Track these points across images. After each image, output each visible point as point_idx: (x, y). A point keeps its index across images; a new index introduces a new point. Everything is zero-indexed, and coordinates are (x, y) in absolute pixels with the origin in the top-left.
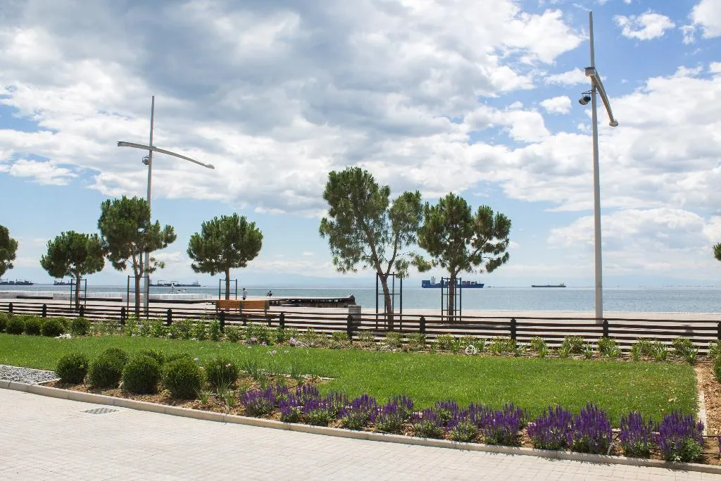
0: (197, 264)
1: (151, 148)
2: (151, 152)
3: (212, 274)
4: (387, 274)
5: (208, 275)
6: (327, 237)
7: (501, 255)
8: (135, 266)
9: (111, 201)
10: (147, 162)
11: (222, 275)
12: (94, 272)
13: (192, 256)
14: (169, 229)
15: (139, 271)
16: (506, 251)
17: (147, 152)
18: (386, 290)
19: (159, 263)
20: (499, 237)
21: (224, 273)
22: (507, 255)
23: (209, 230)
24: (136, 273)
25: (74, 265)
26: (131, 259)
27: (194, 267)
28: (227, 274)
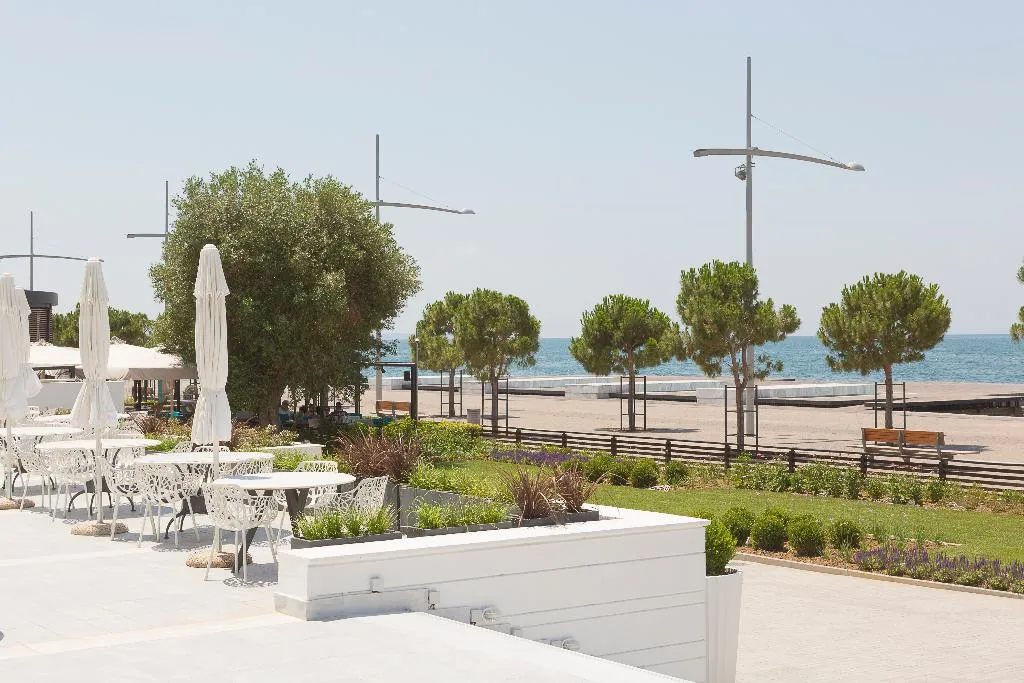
0: (835, 355)
1: (750, 152)
2: (749, 158)
3: (863, 374)
8: (735, 371)
9: (697, 271)
10: (744, 174)
12: (659, 364)
13: (826, 343)
14: (788, 311)
15: (741, 378)
19: (774, 363)
21: (882, 371)
23: (857, 300)
24: (737, 381)
25: (624, 351)
26: (728, 358)
27: (831, 362)
28: (888, 373)
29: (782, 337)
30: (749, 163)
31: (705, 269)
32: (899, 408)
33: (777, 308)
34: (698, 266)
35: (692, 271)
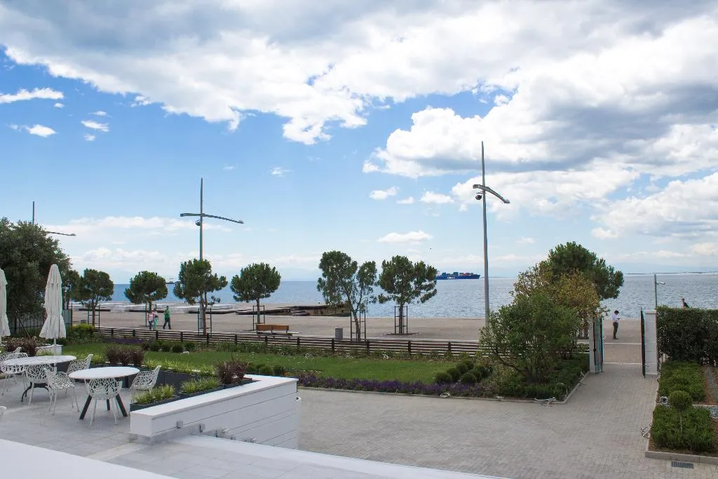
0: (237, 295)
1: (202, 215)
2: (201, 217)
3: (247, 302)
4: (357, 310)
5: (244, 302)
6: (322, 291)
7: (432, 291)
8: (201, 302)
10: (199, 224)
11: (255, 302)
13: (233, 290)
14: (223, 279)
16: (434, 288)
17: (199, 217)
18: (356, 319)
20: (430, 280)
22: (436, 290)
23: (246, 273)
25: (147, 294)
26: (199, 297)
27: (235, 297)
28: (258, 302)
29: (221, 288)
30: (201, 220)
31: (190, 262)
32: (262, 313)
33: (219, 277)
34: (187, 261)
35: (185, 263)
